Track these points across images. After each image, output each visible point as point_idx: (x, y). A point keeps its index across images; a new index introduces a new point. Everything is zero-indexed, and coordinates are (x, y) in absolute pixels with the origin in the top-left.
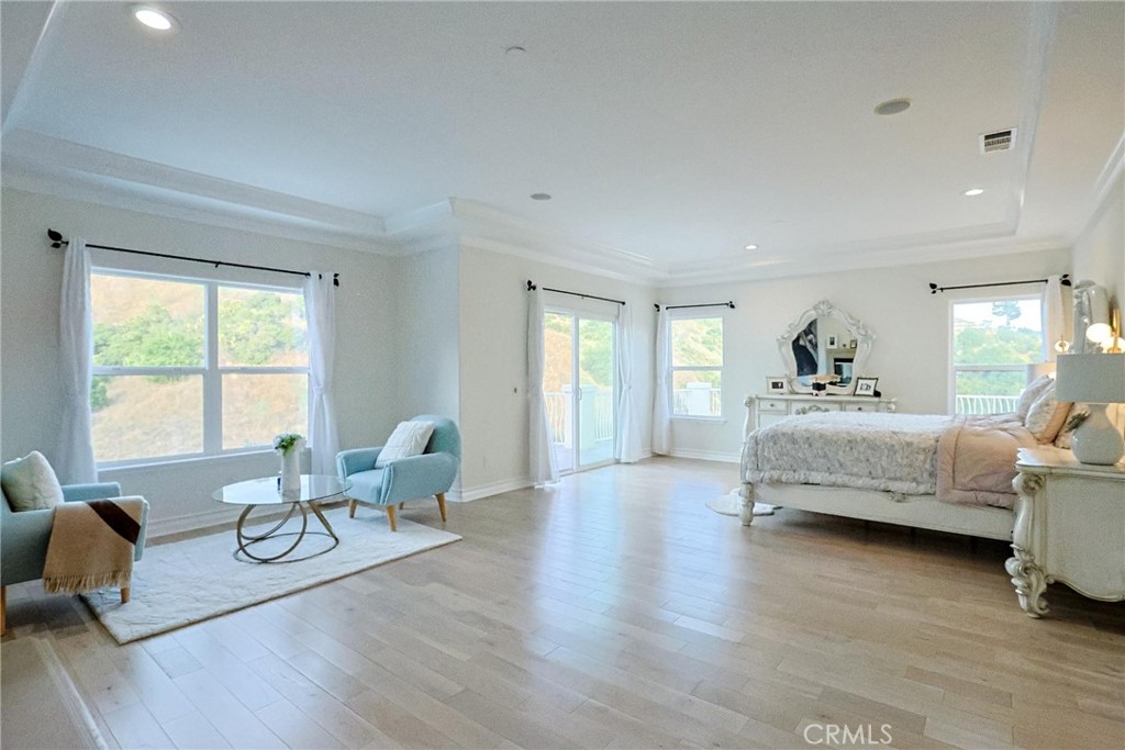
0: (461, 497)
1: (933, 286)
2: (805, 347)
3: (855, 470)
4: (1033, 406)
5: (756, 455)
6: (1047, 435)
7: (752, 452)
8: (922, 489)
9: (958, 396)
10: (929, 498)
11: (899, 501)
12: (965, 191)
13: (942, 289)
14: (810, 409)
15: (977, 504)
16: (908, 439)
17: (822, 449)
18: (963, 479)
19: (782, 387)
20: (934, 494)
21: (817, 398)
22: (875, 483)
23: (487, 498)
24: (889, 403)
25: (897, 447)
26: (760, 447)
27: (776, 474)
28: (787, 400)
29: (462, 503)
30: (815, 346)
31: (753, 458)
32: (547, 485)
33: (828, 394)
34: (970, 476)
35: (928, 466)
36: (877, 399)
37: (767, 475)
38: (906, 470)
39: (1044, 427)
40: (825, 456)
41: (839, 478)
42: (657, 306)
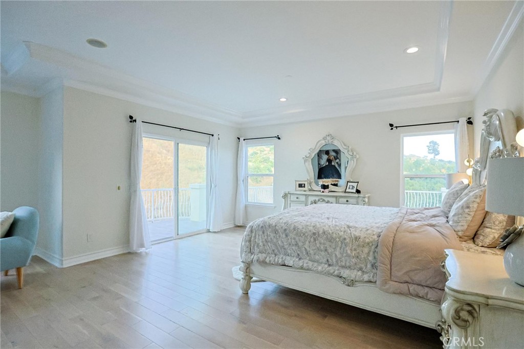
0: (62, 264)
1: (391, 125)
2: (334, 166)
3: (317, 257)
4: (455, 207)
5: (250, 241)
6: (468, 234)
7: (247, 238)
8: (366, 277)
9: (406, 191)
10: (372, 285)
11: (349, 286)
12: (407, 49)
13: (396, 127)
14: (319, 200)
15: (410, 294)
16: (357, 234)
17: (294, 239)
18: (399, 274)
19: (304, 187)
20: (375, 282)
21: (323, 194)
22: (331, 269)
23: (81, 265)
24: (364, 197)
25: (348, 240)
26: (253, 234)
27: (262, 257)
28: (306, 195)
29: (63, 268)
30: (340, 165)
31: (248, 243)
32: (142, 250)
33: (329, 191)
34: (404, 271)
35: (371, 258)
36: (357, 195)
37: (255, 257)
38: (354, 260)
39: (466, 227)
40: (297, 244)
41: (306, 263)
42: (239, 139)
